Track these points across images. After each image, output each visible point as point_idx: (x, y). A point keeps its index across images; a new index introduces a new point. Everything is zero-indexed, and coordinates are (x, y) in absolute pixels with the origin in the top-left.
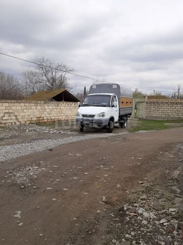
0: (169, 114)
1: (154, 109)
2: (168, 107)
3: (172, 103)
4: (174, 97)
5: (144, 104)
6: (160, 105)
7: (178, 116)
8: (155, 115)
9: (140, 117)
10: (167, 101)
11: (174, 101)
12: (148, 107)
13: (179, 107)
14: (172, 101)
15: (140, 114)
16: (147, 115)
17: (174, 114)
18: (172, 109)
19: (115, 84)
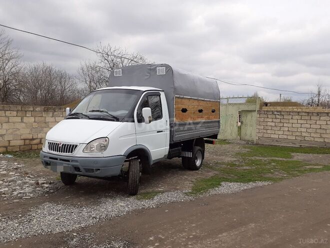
0: (304, 134)
1: (273, 124)
2: (302, 122)
3: (308, 113)
4: (310, 104)
5: (255, 115)
6: (285, 117)
7: (322, 140)
8: (276, 136)
9: (247, 138)
10: (299, 110)
11: (311, 109)
12: (262, 120)
13: (322, 121)
14: (308, 111)
15: (248, 133)
16: (261, 135)
17: (313, 135)
18: (308, 126)
19: (162, 65)
